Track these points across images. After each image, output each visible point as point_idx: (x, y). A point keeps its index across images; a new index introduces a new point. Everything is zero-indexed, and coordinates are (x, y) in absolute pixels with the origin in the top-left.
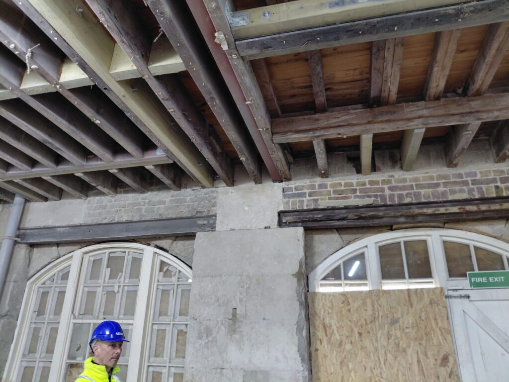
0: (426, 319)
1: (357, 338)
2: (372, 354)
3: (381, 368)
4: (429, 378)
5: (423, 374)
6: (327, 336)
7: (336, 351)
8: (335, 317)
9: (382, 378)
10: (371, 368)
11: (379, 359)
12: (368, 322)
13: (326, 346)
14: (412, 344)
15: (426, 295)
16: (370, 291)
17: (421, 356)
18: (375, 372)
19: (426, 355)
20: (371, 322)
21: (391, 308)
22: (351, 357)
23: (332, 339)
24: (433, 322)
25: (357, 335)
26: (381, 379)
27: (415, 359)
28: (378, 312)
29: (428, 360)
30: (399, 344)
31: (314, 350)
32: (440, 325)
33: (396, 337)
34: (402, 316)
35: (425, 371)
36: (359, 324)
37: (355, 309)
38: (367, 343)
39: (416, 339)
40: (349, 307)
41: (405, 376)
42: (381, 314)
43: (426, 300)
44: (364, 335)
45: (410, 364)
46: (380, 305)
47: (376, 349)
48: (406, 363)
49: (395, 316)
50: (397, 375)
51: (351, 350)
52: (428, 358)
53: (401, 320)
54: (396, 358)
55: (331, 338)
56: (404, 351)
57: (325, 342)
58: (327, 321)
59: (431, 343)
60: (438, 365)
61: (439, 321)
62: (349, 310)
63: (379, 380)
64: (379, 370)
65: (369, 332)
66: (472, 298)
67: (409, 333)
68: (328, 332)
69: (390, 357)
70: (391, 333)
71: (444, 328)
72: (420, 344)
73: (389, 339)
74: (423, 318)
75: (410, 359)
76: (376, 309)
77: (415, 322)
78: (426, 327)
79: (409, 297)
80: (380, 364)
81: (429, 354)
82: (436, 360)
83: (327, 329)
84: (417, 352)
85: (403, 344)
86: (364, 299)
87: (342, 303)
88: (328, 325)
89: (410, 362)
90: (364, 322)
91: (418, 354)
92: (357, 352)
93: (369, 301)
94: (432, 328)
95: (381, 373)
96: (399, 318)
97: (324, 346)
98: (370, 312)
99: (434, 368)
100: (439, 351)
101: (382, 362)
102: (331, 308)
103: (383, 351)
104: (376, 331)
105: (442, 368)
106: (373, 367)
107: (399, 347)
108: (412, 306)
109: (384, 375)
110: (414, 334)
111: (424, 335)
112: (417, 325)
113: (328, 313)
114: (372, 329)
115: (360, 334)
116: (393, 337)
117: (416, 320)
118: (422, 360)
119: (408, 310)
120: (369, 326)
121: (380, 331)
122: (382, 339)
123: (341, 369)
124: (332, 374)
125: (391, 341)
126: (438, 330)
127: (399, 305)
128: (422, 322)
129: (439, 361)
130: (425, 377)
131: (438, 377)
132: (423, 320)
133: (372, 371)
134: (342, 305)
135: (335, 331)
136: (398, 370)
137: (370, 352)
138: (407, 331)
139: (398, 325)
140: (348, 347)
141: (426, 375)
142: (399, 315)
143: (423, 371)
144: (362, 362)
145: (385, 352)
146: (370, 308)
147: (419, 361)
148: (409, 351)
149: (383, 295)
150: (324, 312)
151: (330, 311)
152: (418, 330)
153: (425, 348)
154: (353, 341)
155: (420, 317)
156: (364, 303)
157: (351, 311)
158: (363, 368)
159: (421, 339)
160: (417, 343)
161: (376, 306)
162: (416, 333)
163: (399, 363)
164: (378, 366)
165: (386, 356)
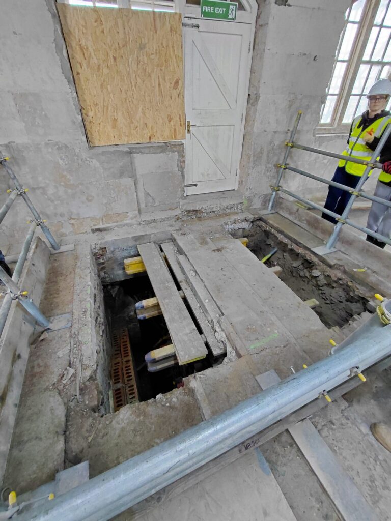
0: (166, 46)
1: (112, 63)
2: (125, 78)
3: (133, 91)
5: (162, 95)
6: (85, 59)
7: (96, 75)
8: (90, 38)
9: (134, 98)
10: (125, 91)
11: (131, 83)
12: (121, 47)
13: (86, 69)
14: (155, 70)
15: (168, 20)
16: (120, 9)
17: (161, 80)
18: (129, 93)
19: (165, 80)
20: (124, 46)
21: (139, 32)
22: (109, 80)
23: (91, 62)
24: (171, 50)
25: (112, 60)
26: (133, 100)
27: (157, 83)
28: (129, 35)
29: (166, 84)
30: (146, 69)
31: (76, 73)
32: (176, 53)
33: (144, 63)
34: (149, 41)
36: (113, 48)
37: (108, 30)
38: (121, 67)
39: (158, 66)
40: (103, 27)
41: (150, 96)
42: (131, 38)
43: (168, 26)
44: (118, 60)
45: (153, 87)
46: (130, 28)
47: (129, 74)
48: (151, 86)
49: (143, 41)
50: (144, 96)
51: (108, 74)
52: (165, 82)
53: (147, 46)
54: (143, 81)
55: (89, 61)
56: (150, 76)
57: (84, 66)
58: (83, 42)
59: (169, 69)
60: (172, 88)
62: (103, 31)
65: (122, 57)
66: (200, 29)
67: (154, 59)
68: (85, 54)
69: (139, 81)
70: (139, 58)
71: (179, 56)
72: (161, 70)
73: (138, 64)
74: (164, 45)
75: (153, 83)
76: (127, 32)
78: (166, 54)
79: (155, 20)
80: (132, 87)
81: (167, 79)
82: (171, 83)
83: (85, 52)
84: (159, 76)
85: (149, 70)
86: (116, 19)
87: (95, 22)
88: (85, 47)
89: (154, 85)
90: (117, 46)
91: (159, 79)
92: (113, 76)
93: (120, 22)
94: (170, 55)
95: (133, 94)
96: (146, 44)
97: (84, 70)
98: (121, 35)
99: (169, 90)
100: (173, 77)
101: (134, 85)
102: (85, 27)
103: (134, 75)
104: (128, 56)
105: (174, 90)
106: (127, 89)
107: (145, 71)
108: (156, 33)
109: (135, 96)
110: (157, 60)
111: (164, 63)
112: (159, 52)
113: (83, 33)
114: (124, 53)
115: (115, 58)
116: (141, 63)
117: (159, 47)
118: (161, 84)
119: (153, 35)
120: (122, 50)
121: (131, 56)
122: (133, 64)
123: (102, 91)
124: (95, 96)
125: (139, 66)
126: (174, 57)
127: (146, 29)
128: (163, 49)
129: (173, 85)
130: (162, 97)
131: (171, 97)
132: (164, 47)
133: (126, 93)
134: (96, 24)
135: (93, 54)
136: (145, 93)
137: (124, 76)
138: (152, 57)
139: (145, 50)
140: (106, 71)
141: (164, 96)
142: (146, 41)
143: (162, 92)
144: (118, 85)
145: (136, 76)
146: (121, 30)
147: (159, 85)
148: (153, 76)
149: (132, 16)
150: (79, 31)
151: (85, 31)
152: (160, 56)
153: (164, 73)
154: (109, 64)
155: (162, 44)
156: (116, 24)
157: (105, 31)
158: (120, 90)
159: (162, 65)
160: (159, 68)
161: (127, 28)
162: (158, 59)
163: (146, 86)
164: (131, 89)
165: (136, 80)
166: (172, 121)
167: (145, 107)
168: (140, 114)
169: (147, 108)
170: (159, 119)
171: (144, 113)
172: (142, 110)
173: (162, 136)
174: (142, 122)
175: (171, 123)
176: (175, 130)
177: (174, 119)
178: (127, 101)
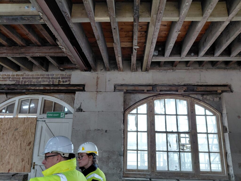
2: (5, 141)
3: (7, 146)
4: (22, 150)
9: (7, 150)
11: (7, 143)
12: (7, 129)
14: (20, 138)
15: (30, 120)
17: (22, 142)
18: (5, 148)
19: (24, 142)
20: (8, 129)
21: (17, 124)
24: (30, 130)
27: (20, 143)
28: (12, 125)
29: (24, 144)
30: (16, 137)
32: (32, 131)
33: (16, 135)
34: (20, 127)
35: (22, 147)
36: (4, 130)
37: (4, 124)
38: (5, 137)
39: (22, 136)
41: (15, 149)
42: (12, 126)
43: (30, 122)
44: (4, 134)
45: (18, 145)
46: (13, 123)
47: (7, 139)
48: (16, 144)
49: (17, 127)
50: (12, 149)
52: (24, 143)
53: (19, 129)
54: (13, 143)
56: (17, 140)
59: (27, 137)
60: (27, 145)
61: (32, 130)
62: (2, 125)
63: (5, 150)
64: (6, 147)
65: (6, 133)
66: (46, 122)
69: (11, 142)
70: (14, 133)
71: (33, 132)
72: (23, 138)
73: (13, 135)
74: (27, 128)
75: (18, 143)
76: (11, 124)
77: (23, 129)
78: (27, 132)
79: (24, 120)
80: (7, 144)
81: (25, 142)
82: (27, 143)
84: (21, 140)
85: (17, 138)
86: (8, 121)
90: (6, 129)
91: (21, 141)
93: (10, 121)
94: (29, 132)
95: (7, 148)
96: (18, 128)
98: (9, 126)
99: (25, 146)
100: (28, 140)
101: (8, 144)
105: (28, 146)
106: (4, 146)
107: (15, 138)
108: (24, 124)
110: (22, 134)
112: (24, 131)
114: (8, 132)
115: (3, 134)
116: (14, 135)
117: (24, 129)
119: (22, 125)
121: (11, 133)
122: (10, 136)
125: (13, 136)
126: (30, 133)
127: (20, 123)
128: (26, 130)
129: (27, 144)
130: (21, 149)
131: (26, 150)
132: (26, 129)
136: (13, 147)
137: (5, 140)
138: (20, 133)
139: (17, 130)
142: (19, 127)
143: (21, 147)
145: (10, 140)
146: (9, 124)
147: (21, 144)
148: (18, 140)
149: (15, 119)
152: (24, 132)
153: (24, 139)
155: (26, 128)
156: (8, 122)
157: (3, 125)
158: (1, 146)
159: (24, 136)
160: (22, 137)
161: (12, 123)
163: (14, 145)
164: (6, 145)
165: (10, 142)
166: (24, 161)
167: (11, 154)
168: (7, 157)
169: (12, 154)
170: (17, 160)
171: (9, 157)
172: (9, 155)
173: (17, 169)
174: (7, 161)
175: (23, 162)
176: (24, 166)
177: (25, 161)
178: (3, 151)
